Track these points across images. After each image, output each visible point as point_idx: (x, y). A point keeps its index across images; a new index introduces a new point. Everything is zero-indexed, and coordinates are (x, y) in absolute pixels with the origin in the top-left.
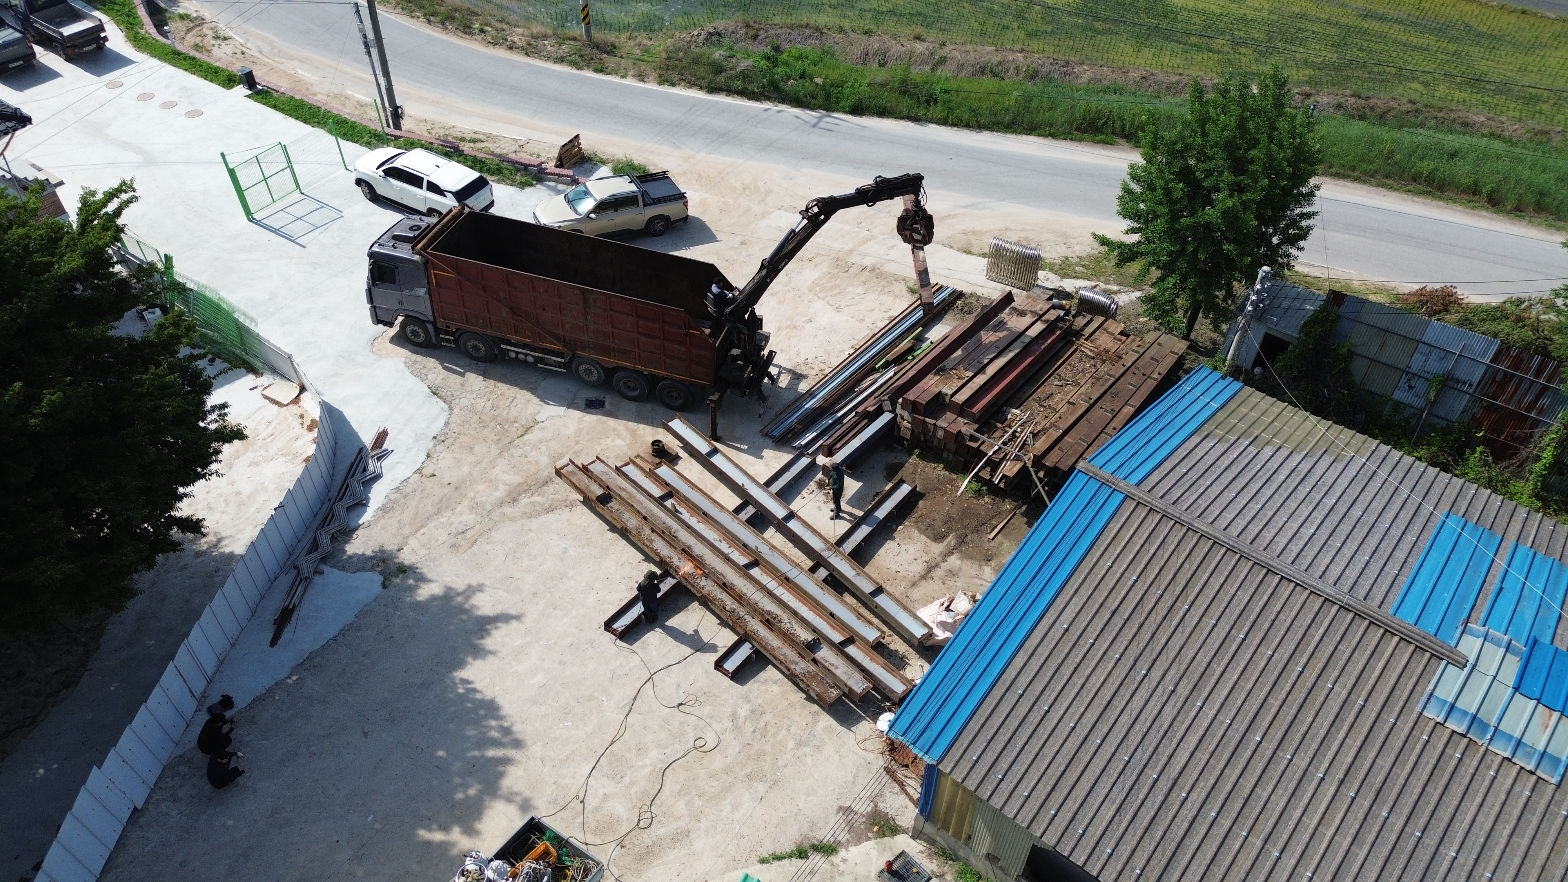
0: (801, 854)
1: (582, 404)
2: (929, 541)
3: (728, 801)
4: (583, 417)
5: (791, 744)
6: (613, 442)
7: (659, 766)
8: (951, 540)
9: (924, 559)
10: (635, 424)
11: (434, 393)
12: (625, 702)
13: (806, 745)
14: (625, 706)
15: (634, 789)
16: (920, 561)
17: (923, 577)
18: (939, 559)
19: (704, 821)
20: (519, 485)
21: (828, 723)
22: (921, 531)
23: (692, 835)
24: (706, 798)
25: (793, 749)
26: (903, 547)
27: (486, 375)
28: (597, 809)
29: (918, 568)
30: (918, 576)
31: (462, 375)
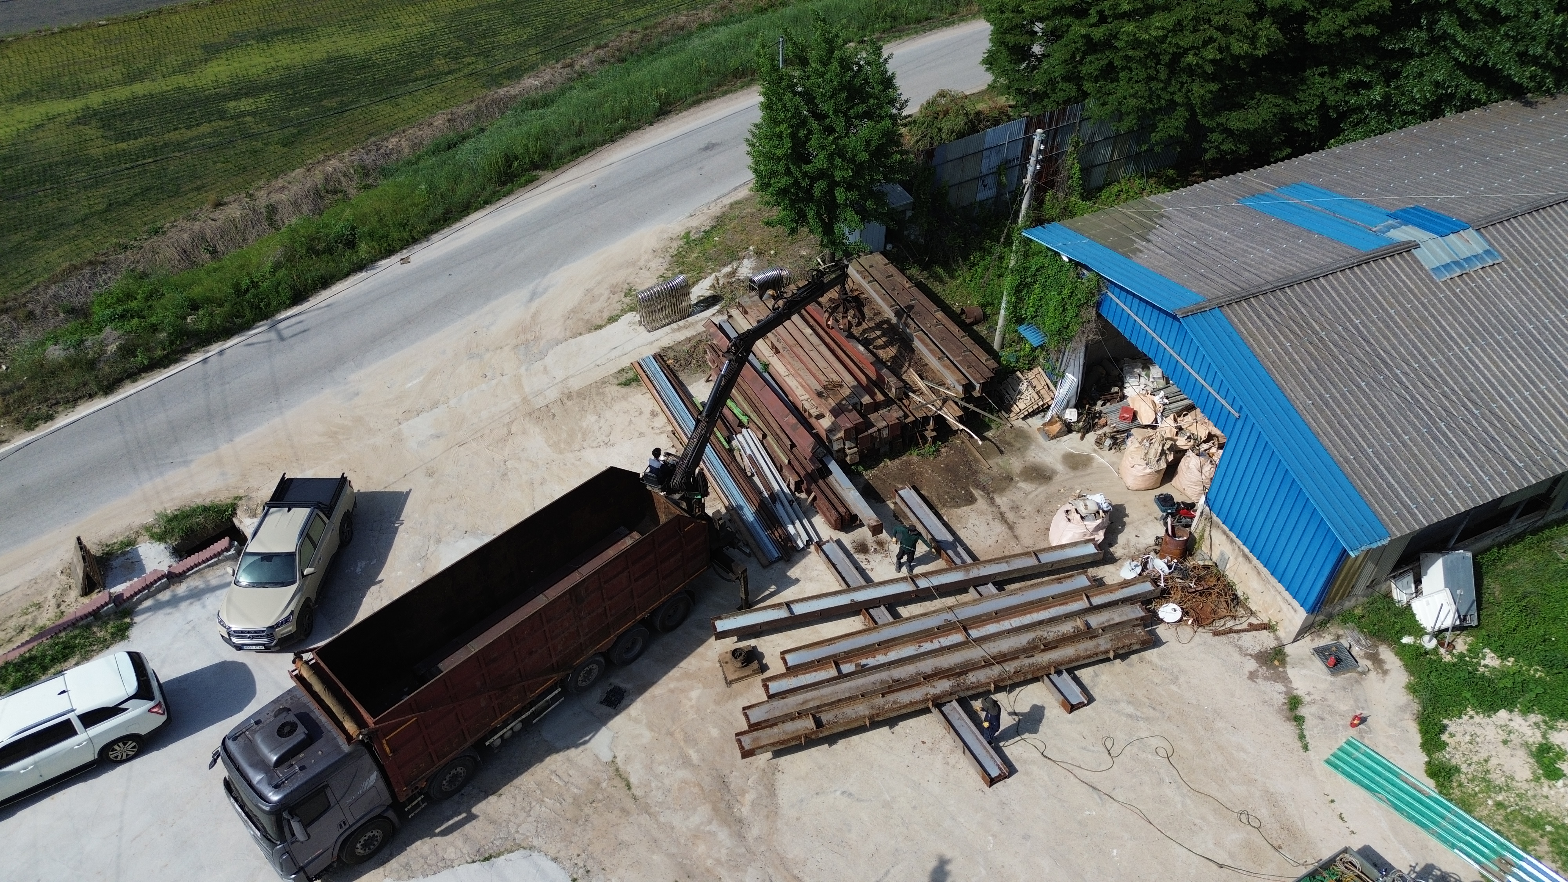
0: (1299, 720)
1: (605, 709)
2: (970, 507)
3: (1234, 752)
4: (630, 715)
5: (1174, 688)
6: (690, 700)
7: (1185, 791)
8: (977, 493)
9: (990, 517)
10: (675, 670)
11: (488, 859)
12: (1096, 796)
13: (1177, 678)
14: (1100, 798)
15: (1211, 818)
16: (991, 523)
17: (1011, 528)
18: (994, 509)
19: (1256, 777)
20: (715, 809)
21: (1155, 655)
22: (958, 506)
23: (1272, 790)
24: (1228, 767)
25: (1179, 688)
26: (969, 525)
27: (492, 789)
28: (1231, 855)
29: (999, 528)
30: (1007, 530)
31: (472, 817)
